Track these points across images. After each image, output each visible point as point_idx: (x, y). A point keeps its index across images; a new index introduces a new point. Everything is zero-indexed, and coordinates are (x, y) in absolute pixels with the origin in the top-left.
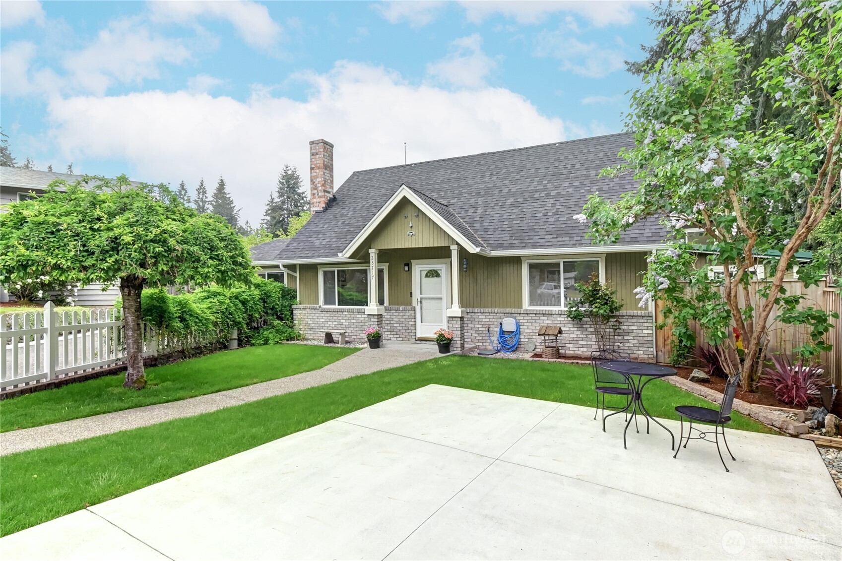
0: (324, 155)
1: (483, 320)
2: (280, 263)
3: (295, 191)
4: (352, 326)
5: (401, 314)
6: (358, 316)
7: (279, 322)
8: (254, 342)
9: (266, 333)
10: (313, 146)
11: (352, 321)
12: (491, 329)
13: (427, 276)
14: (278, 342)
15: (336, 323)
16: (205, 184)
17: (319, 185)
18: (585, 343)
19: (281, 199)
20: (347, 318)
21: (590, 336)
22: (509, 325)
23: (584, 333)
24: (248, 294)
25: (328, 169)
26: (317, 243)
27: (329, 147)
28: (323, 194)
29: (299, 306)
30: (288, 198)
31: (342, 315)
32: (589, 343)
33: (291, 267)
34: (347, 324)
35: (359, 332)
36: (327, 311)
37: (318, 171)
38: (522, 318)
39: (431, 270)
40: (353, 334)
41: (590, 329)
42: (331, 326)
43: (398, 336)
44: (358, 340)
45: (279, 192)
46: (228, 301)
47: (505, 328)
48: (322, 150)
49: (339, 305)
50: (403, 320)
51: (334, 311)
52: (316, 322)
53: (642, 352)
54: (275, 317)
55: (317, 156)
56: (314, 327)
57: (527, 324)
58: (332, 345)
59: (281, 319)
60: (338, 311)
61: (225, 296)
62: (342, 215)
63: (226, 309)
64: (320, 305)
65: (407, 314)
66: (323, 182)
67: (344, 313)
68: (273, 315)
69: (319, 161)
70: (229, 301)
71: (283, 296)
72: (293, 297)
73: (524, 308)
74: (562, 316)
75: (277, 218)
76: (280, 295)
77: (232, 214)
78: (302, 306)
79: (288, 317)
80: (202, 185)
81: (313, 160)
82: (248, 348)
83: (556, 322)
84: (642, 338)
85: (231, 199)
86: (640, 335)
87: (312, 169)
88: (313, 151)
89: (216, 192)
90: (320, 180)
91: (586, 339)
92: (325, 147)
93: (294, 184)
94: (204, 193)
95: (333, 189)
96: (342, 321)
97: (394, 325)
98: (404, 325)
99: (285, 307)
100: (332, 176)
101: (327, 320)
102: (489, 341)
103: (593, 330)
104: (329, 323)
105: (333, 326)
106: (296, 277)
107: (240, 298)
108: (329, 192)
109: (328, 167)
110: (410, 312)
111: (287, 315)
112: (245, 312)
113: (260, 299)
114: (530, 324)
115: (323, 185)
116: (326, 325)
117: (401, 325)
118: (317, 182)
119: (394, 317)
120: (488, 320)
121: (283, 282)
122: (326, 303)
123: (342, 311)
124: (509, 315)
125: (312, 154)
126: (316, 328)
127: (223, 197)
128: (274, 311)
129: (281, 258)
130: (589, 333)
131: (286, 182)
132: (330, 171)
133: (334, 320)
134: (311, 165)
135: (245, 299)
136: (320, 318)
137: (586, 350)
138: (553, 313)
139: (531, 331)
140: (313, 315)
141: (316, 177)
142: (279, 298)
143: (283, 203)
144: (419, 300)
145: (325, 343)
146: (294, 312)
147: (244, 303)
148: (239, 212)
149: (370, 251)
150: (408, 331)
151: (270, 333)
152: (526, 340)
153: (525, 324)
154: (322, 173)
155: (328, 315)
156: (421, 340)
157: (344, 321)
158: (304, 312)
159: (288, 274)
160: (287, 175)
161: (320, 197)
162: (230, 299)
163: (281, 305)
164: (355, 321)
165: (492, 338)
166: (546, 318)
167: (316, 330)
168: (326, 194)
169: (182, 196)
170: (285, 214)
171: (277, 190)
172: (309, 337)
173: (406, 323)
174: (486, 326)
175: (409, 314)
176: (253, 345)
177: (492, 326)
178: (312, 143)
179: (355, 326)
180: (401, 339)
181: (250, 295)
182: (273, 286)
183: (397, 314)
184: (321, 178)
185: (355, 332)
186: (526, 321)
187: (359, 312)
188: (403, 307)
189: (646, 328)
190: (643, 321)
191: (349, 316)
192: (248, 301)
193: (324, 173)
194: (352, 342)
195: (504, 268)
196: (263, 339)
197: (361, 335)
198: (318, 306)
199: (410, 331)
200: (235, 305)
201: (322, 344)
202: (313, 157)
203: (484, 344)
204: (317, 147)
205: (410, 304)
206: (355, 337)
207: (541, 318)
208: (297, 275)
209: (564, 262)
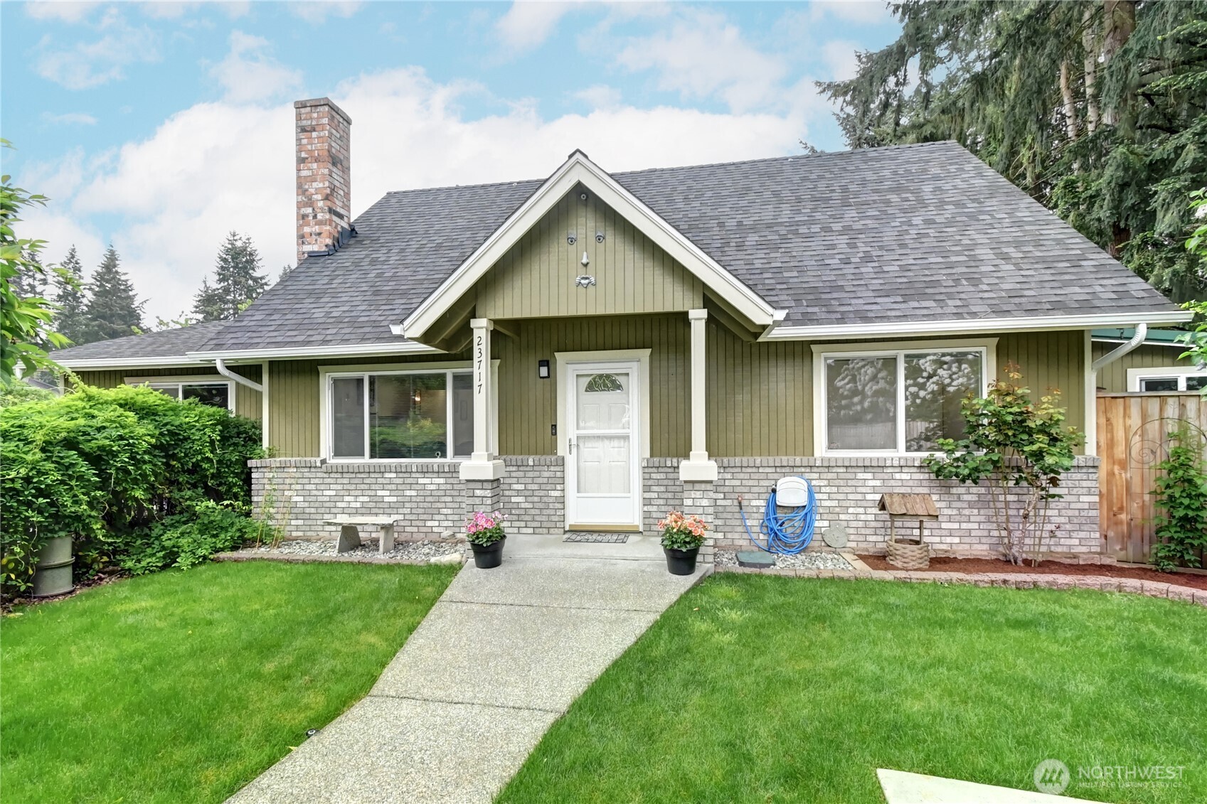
0: (331, 134)
1: (727, 483)
2: (219, 359)
3: (247, 273)
4: (407, 505)
5: (530, 474)
6: (421, 481)
7: (212, 503)
8: (129, 564)
9: (169, 538)
10: (303, 110)
11: (408, 493)
12: (744, 503)
13: (591, 387)
14: (205, 557)
15: (366, 499)
16: (78, 255)
17: (319, 197)
18: (956, 526)
19: (222, 284)
20: (394, 487)
21: (967, 512)
22: (792, 492)
23: (954, 505)
24: (115, 434)
25: (339, 166)
26: (318, 314)
27: (341, 120)
28: (327, 216)
29: (267, 461)
30: (235, 283)
31: (380, 481)
32: (964, 526)
33: (250, 371)
34: (394, 499)
35: (425, 517)
36: (342, 471)
37: (315, 166)
38: (816, 476)
39: (601, 376)
40: (408, 523)
41: (966, 497)
42: (353, 505)
43: (523, 524)
44: (422, 535)
45: (219, 274)
46: (35, 455)
47: (782, 499)
48: (325, 121)
49: (372, 456)
50: (536, 487)
51: (358, 471)
52: (313, 499)
53: (1077, 542)
54: (200, 491)
55: (314, 134)
56: (307, 510)
57: (828, 490)
58: (358, 555)
59: (218, 498)
60: (369, 471)
61: (27, 442)
62: (374, 262)
63: (27, 480)
64: (323, 456)
65: (546, 474)
66: (328, 191)
67: (387, 475)
68: (194, 486)
69: (317, 144)
70: (39, 455)
71: (224, 439)
72: (250, 439)
73: (817, 454)
74: (905, 470)
75: (215, 313)
76: (216, 437)
77: (130, 307)
78: (275, 462)
79: (235, 490)
80: (73, 257)
81: (304, 142)
82: (109, 586)
83: (893, 483)
84: (1076, 513)
85: (129, 283)
86: (1072, 506)
87: (301, 161)
88: (304, 123)
89: (99, 270)
90: (321, 185)
91: (958, 518)
92: (333, 117)
93: (247, 261)
94: (77, 269)
95: (349, 211)
96: (380, 493)
97: (513, 500)
98: (536, 499)
99: (228, 467)
100: (347, 184)
101: (342, 493)
102: (740, 529)
103: (975, 498)
104: (347, 499)
105: (358, 505)
106: (259, 394)
107: (86, 447)
108: (341, 216)
109: (338, 161)
110: (552, 468)
111: (235, 485)
112: (103, 486)
113: (154, 447)
114: (835, 489)
115: (327, 198)
116: (339, 505)
117: (530, 499)
118: (312, 191)
119: (514, 480)
120: (738, 483)
121: (224, 404)
122: (338, 452)
123: (381, 471)
124: (787, 470)
125: (303, 130)
126: (313, 510)
127: (114, 278)
128: (196, 476)
129: (219, 346)
130: (965, 505)
131: (233, 259)
132: (343, 172)
133: (359, 493)
134: (299, 151)
135: (102, 448)
136: (322, 487)
137: (957, 540)
138: (888, 463)
139: (835, 503)
140: (306, 481)
141: (313, 179)
142: (212, 442)
143: (227, 291)
144: (574, 442)
145: (341, 551)
146: (254, 475)
147: (97, 459)
148: (145, 305)
149: (474, 323)
150: (548, 512)
151: (182, 534)
152: (826, 523)
153: (823, 490)
154: (326, 171)
155: (346, 481)
156: (575, 531)
157: (387, 493)
158: (280, 475)
159: (238, 384)
160: (234, 247)
161: (320, 223)
162: (43, 450)
163: (219, 462)
164: (414, 493)
165: (749, 523)
166: (869, 476)
167: (313, 516)
168: (335, 218)
169: (30, 273)
170: (229, 309)
171: (216, 270)
172: (294, 534)
173: (542, 493)
174: (733, 496)
175: (551, 474)
176: (128, 573)
177: (747, 496)
178: (300, 106)
179: (414, 505)
180: (531, 531)
181: (121, 438)
182: (195, 416)
183: (521, 474)
184: (323, 181)
185: (414, 517)
186: (825, 483)
187: (425, 471)
188: (537, 458)
189: (1085, 491)
190: (1079, 476)
191: (400, 481)
192: (114, 455)
193: (331, 171)
194: (407, 542)
195: (772, 370)
196: (161, 554)
197: (429, 524)
198: (318, 460)
199: (552, 512)
200: (64, 467)
201: (332, 554)
202: (302, 135)
203: (729, 535)
204: (315, 115)
205: (553, 449)
206: (415, 529)
207: (860, 476)
208: (264, 387)
209: (907, 356)
